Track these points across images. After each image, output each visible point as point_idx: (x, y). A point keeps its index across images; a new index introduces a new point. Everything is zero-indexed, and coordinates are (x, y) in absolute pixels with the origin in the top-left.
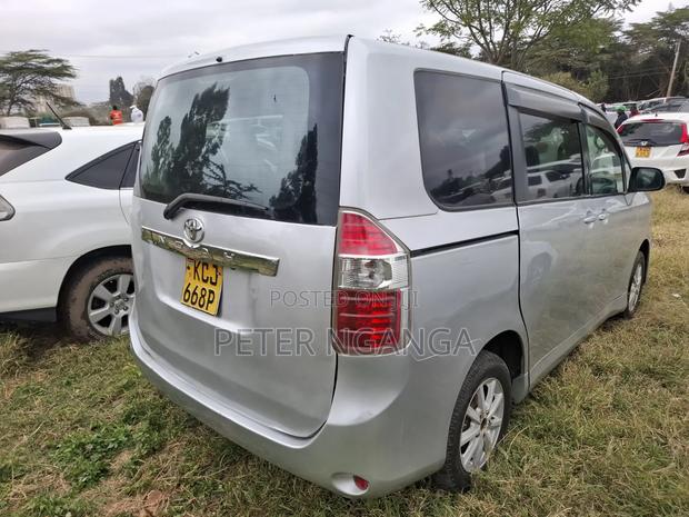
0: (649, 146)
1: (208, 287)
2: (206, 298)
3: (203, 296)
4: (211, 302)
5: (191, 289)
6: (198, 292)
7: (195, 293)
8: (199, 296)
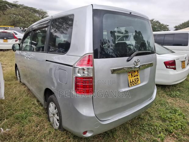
0: (7, 39)
1: (136, 77)
2: (136, 81)
3: (135, 81)
4: (138, 81)
5: (131, 81)
6: (134, 80)
7: (133, 81)
8: (134, 81)
